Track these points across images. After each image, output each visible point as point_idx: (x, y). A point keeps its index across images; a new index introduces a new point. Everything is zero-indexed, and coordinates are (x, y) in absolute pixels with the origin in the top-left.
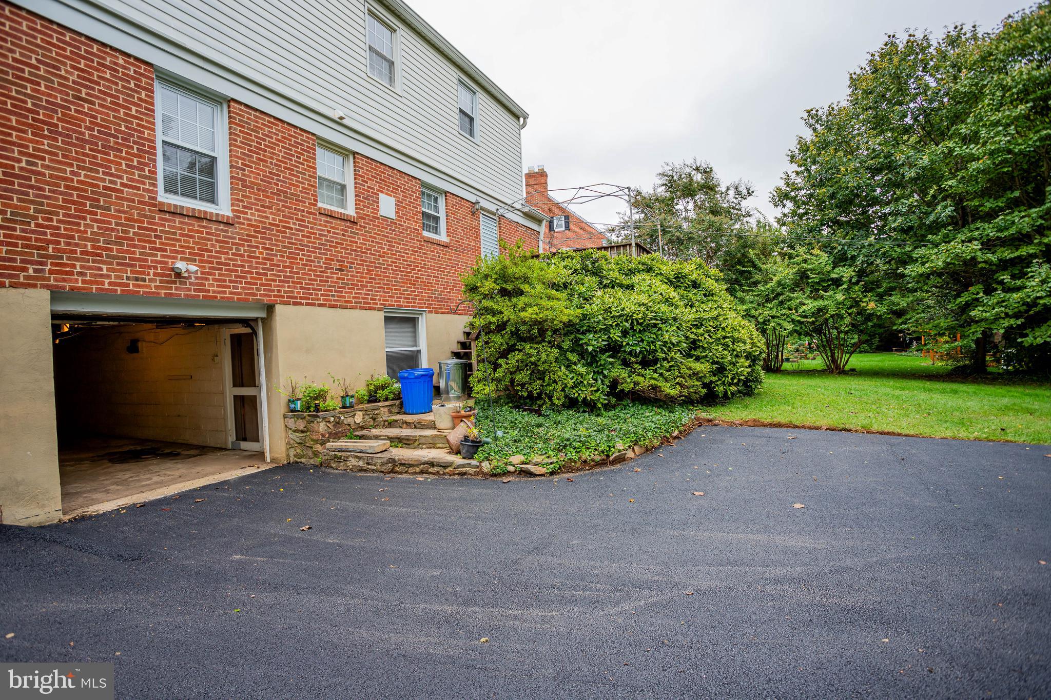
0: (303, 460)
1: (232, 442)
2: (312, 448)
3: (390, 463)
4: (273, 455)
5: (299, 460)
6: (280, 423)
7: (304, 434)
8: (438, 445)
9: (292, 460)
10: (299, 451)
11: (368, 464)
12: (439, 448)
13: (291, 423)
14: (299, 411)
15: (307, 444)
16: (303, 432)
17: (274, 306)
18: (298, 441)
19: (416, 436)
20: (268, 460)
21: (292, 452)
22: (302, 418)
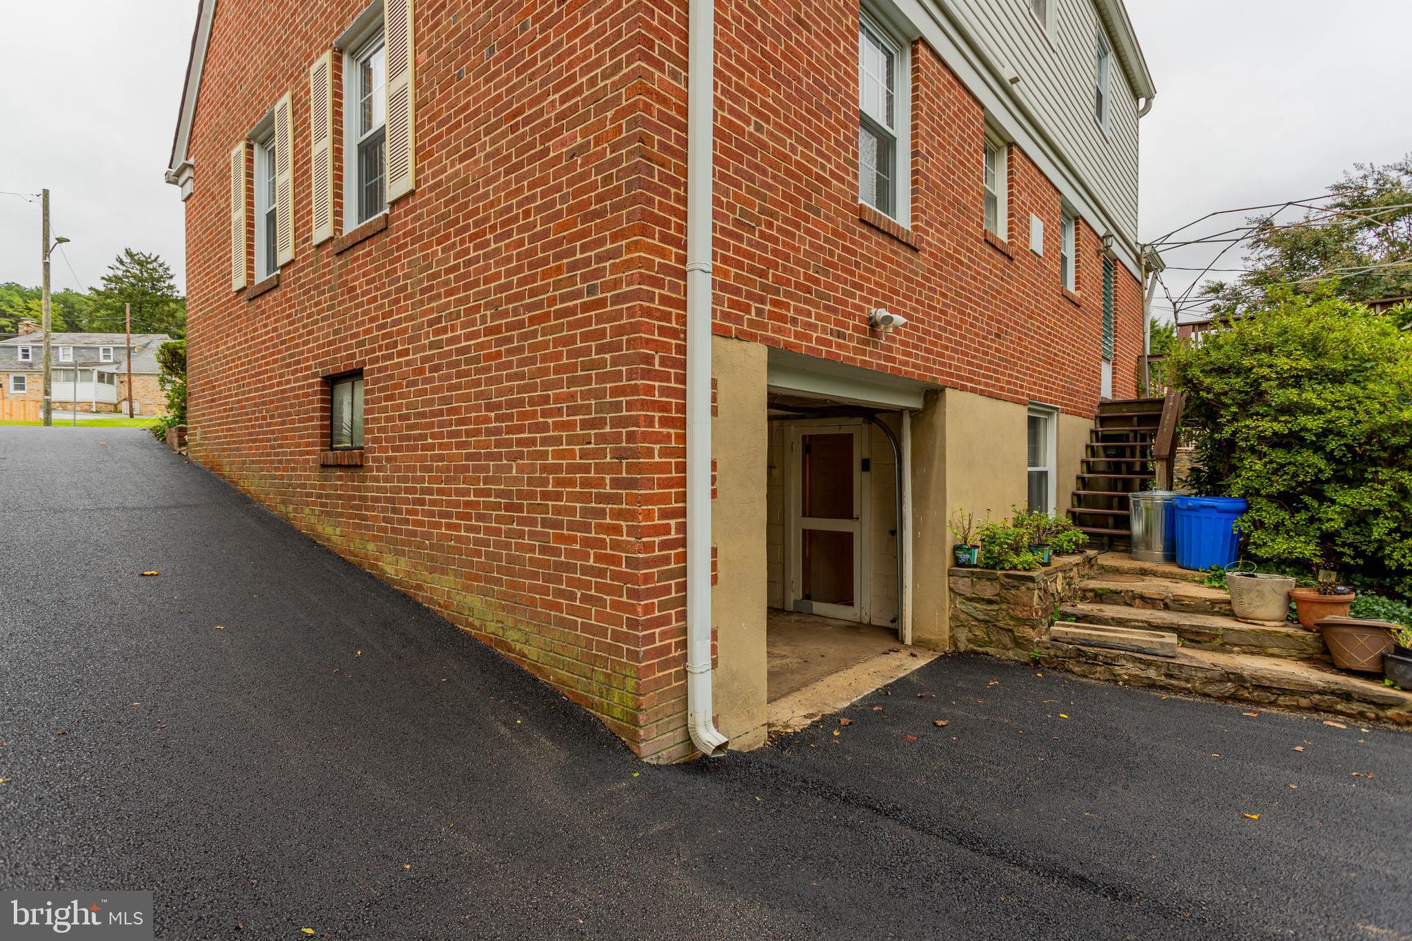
0: (991, 650)
1: (796, 601)
2: (1010, 631)
3: (1230, 680)
4: (919, 634)
5: (980, 649)
6: (939, 585)
7: (995, 607)
8: (1270, 651)
9: (962, 647)
10: (979, 633)
11: (1171, 676)
12: (1272, 655)
13: (964, 585)
14: (975, 566)
15: (1001, 624)
16: (990, 602)
17: (943, 390)
18: (981, 617)
19: (1217, 629)
20: (908, 641)
21: (962, 635)
22: (990, 580)
